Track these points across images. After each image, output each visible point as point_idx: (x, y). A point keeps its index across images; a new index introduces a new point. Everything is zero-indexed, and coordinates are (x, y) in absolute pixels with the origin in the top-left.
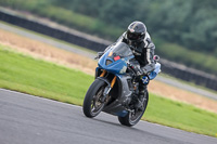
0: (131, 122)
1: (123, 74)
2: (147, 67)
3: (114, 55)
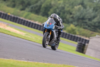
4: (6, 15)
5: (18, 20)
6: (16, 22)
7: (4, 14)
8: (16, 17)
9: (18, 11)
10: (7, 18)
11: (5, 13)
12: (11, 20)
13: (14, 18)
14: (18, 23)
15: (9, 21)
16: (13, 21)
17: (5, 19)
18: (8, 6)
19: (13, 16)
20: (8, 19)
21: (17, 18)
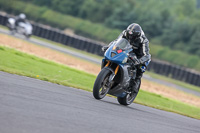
0: (128, 102)
1: (125, 64)
2: (143, 58)
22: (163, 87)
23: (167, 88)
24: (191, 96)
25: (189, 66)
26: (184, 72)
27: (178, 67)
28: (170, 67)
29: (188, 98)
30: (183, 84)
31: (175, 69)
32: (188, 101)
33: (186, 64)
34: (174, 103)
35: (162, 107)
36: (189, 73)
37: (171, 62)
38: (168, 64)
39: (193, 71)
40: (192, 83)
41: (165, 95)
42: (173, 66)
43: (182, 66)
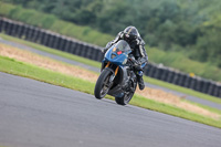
0: (125, 102)
1: (125, 65)
3: (117, 50)
4: (185, 77)
5: (211, 87)
6: (206, 92)
7: (179, 75)
8: (206, 80)
9: (215, 68)
10: (186, 84)
11: (183, 73)
12: (195, 89)
13: (202, 83)
14: (212, 94)
15: (190, 91)
16: (201, 91)
17: (182, 85)
18: (191, 58)
19: (199, 79)
20: (188, 87)
21: (209, 84)
22: (16, 49)
23: (21, 51)
24: (47, 59)
25: (44, 27)
26: (39, 32)
27: (32, 27)
28: (23, 27)
29: (43, 62)
30: (38, 46)
31: (29, 29)
32: (44, 65)
33: (40, 25)
34: (30, 67)
35: (16, 72)
36: (44, 34)
37: (24, 21)
38: (21, 24)
39: (48, 32)
40: (47, 45)
41: (19, 58)
42: (27, 26)
43: (36, 26)
